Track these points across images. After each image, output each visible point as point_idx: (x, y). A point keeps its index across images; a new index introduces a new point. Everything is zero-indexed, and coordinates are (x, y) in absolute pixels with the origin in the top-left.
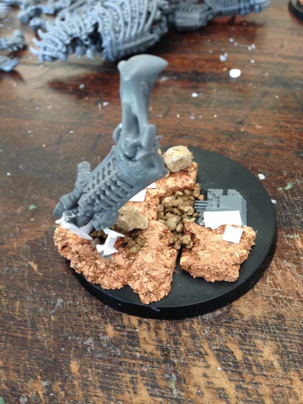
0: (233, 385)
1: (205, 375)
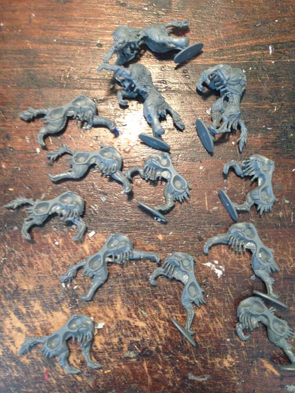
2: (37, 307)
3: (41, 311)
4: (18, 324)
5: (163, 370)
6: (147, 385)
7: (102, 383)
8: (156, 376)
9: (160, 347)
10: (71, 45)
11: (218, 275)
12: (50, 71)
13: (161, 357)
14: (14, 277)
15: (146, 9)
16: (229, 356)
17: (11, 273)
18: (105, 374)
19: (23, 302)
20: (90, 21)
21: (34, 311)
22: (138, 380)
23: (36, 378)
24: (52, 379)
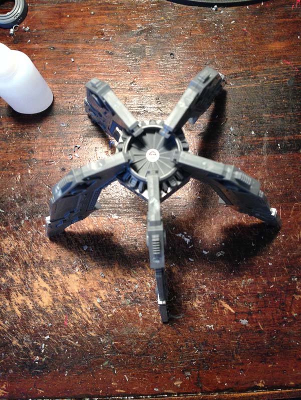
0: (48, 285)
1: (39, 285)
2: (57, 272)
3: (60, 274)
4: (44, 285)
5: (150, 312)
6: (139, 324)
7: (106, 324)
8: (146, 317)
9: (148, 296)
10: (75, 84)
11: (187, 242)
12: (60, 103)
13: (148, 302)
14: (40, 251)
15: (128, 56)
16: (197, 299)
17: (38, 248)
18: (108, 317)
19: (47, 269)
20: (88, 67)
21: (55, 275)
22: (132, 320)
23: (58, 324)
24: (70, 323)
